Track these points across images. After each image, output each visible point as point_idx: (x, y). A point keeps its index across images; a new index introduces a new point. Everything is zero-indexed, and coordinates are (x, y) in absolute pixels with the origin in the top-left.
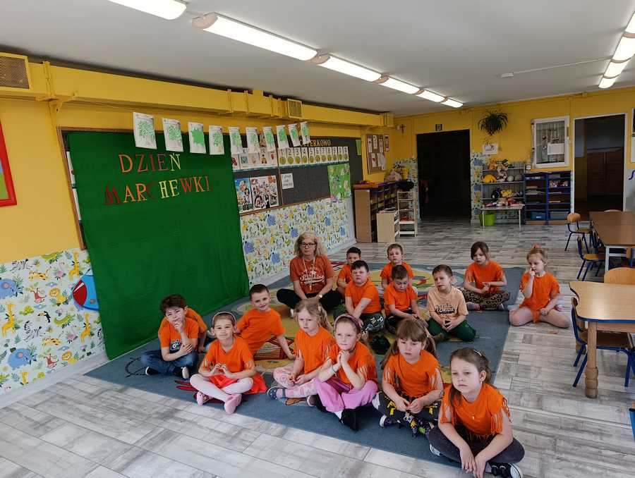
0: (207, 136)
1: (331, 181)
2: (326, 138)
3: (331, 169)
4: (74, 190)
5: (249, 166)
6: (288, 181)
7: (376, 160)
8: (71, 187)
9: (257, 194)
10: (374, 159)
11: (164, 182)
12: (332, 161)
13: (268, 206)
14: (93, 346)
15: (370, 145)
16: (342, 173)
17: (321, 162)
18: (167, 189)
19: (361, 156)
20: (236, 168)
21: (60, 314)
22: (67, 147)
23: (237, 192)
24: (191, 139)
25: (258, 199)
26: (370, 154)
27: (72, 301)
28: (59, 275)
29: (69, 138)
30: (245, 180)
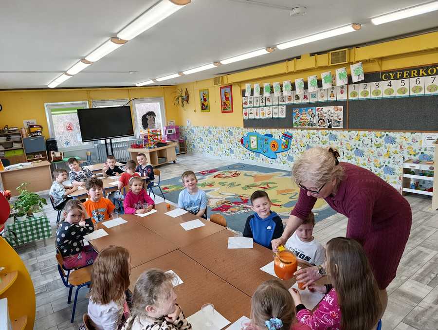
13: (330, 127)
22: (243, 96)
24: (264, 90)
25: (321, 121)
28: (239, 134)
30: (312, 108)
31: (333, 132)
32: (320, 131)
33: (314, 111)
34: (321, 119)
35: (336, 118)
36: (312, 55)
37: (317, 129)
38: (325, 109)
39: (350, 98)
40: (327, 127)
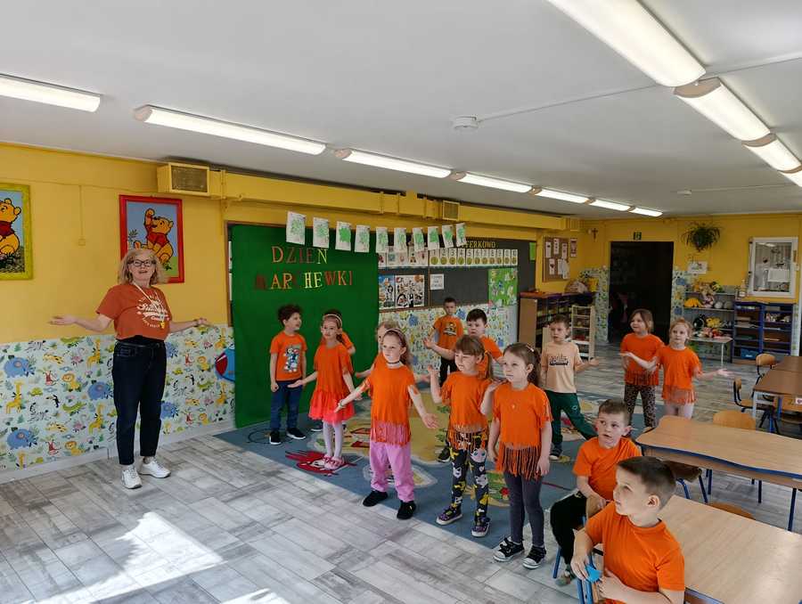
0: (353, 233)
1: (491, 285)
2: (490, 240)
3: (493, 273)
4: (230, 274)
5: (395, 264)
6: (437, 282)
7: (555, 266)
8: (228, 271)
9: (401, 292)
10: (552, 266)
11: (309, 274)
12: (495, 265)
13: (411, 306)
14: (225, 413)
15: (549, 250)
16: (507, 278)
17: (481, 264)
18: (311, 280)
19: (535, 261)
20: (382, 265)
21: (202, 379)
22: (230, 237)
23: (380, 289)
24: (338, 236)
25: (401, 297)
26: (547, 260)
27: (214, 370)
28: (208, 345)
29: (232, 229)
30: (390, 277)
31: (415, 313)
32: (399, 313)
33: (392, 282)
34: (401, 295)
35: (417, 292)
36: (420, 196)
37: (395, 311)
38: (407, 278)
39: (431, 265)
40: (408, 306)
